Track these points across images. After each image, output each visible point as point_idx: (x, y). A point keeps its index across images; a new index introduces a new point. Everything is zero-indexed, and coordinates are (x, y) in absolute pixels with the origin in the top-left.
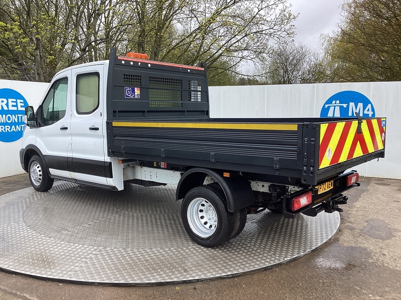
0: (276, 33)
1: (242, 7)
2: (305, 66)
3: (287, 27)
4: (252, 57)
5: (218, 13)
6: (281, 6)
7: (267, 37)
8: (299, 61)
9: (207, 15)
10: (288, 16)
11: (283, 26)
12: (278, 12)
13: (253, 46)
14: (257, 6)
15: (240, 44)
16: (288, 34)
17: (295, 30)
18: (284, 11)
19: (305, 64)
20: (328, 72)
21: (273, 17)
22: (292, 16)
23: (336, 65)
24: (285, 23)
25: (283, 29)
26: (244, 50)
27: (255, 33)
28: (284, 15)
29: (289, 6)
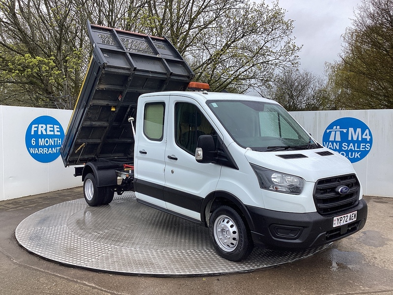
0: (281, 63)
1: (249, 39)
2: (310, 92)
3: (292, 58)
4: (259, 84)
5: (227, 46)
6: (286, 39)
7: (273, 67)
8: (303, 87)
9: (218, 47)
10: (292, 48)
11: (288, 56)
12: (283, 44)
13: (260, 75)
14: (264, 38)
15: (248, 73)
16: (293, 64)
17: (299, 60)
18: (289, 43)
19: (310, 90)
20: (332, 97)
21: (278, 49)
22: (296, 48)
23: (340, 91)
24: (290, 54)
25: (288, 60)
26: (252, 78)
27: (262, 63)
28: (289, 47)
29: (294, 38)
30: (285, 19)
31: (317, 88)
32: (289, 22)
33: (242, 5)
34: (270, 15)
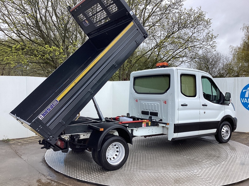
0: (204, 47)
1: (182, 32)
3: (211, 43)
4: (188, 61)
5: (168, 37)
6: (206, 31)
7: (198, 49)
8: (216, 62)
9: (162, 38)
10: (211, 36)
11: (208, 42)
12: (205, 34)
13: (189, 55)
14: (191, 31)
15: (181, 53)
16: (212, 47)
17: (216, 44)
18: (209, 33)
19: (220, 64)
20: (236, 69)
21: (202, 37)
22: (214, 36)
23: (241, 64)
24: (210, 41)
25: (208, 44)
26: (183, 57)
27: (191, 47)
28: (209, 36)
29: (212, 30)
30: (206, 18)
31: (225, 63)
32: (208, 20)
33: (177, 11)
34: (196, 16)
